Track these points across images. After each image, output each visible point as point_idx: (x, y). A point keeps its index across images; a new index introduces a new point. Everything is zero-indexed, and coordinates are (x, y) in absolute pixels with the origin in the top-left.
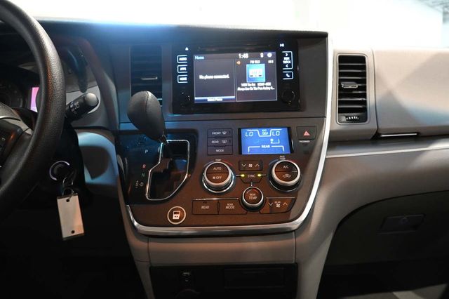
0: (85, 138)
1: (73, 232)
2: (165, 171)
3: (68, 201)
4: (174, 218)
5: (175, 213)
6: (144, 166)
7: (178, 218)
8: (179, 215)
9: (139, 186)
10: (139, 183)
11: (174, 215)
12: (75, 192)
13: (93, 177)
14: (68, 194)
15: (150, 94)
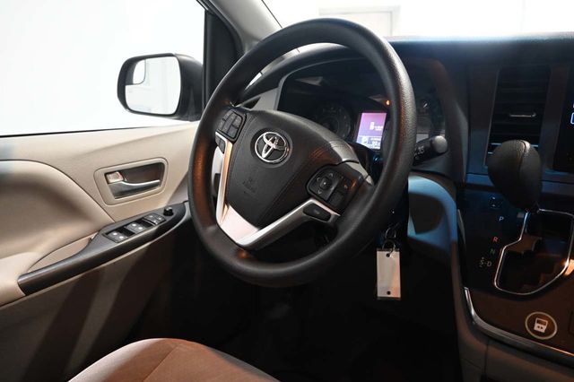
0: (417, 183)
1: (389, 293)
2: (528, 253)
3: (388, 255)
4: (536, 328)
5: (539, 322)
6: (495, 239)
7: (543, 331)
8: (545, 327)
9: (485, 266)
10: (485, 261)
11: (537, 325)
12: (397, 247)
13: (418, 231)
14: (388, 247)
15: (528, 145)
